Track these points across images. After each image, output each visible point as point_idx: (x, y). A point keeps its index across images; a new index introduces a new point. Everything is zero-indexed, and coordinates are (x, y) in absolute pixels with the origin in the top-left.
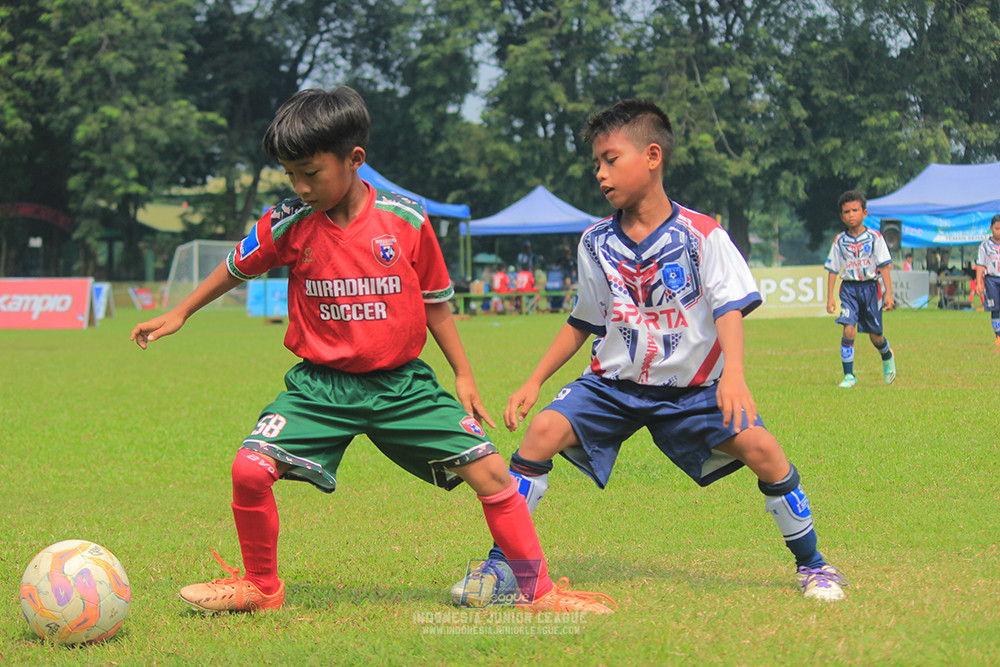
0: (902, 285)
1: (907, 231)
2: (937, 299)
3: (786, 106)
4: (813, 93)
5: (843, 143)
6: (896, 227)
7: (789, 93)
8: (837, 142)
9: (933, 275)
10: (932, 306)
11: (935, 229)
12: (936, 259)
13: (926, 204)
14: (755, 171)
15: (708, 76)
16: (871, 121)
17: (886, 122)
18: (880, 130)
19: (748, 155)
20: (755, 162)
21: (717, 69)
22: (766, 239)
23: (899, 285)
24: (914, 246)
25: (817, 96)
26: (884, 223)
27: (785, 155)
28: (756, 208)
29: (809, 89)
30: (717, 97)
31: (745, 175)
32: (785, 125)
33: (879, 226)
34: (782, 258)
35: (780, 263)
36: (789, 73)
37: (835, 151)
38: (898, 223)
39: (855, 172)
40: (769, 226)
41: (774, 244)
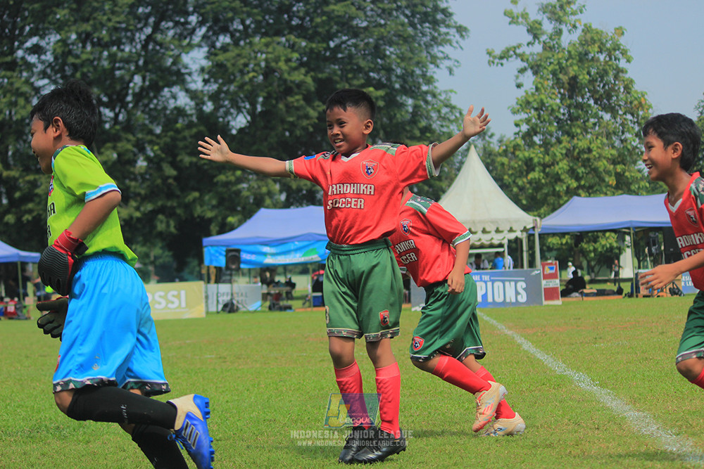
0: (242, 295)
1: (244, 256)
2: (268, 304)
3: (160, 169)
4: (179, 158)
5: (201, 195)
6: (237, 254)
7: (161, 160)
8: (196, 194)
9: (265, 286)
10: (264, 309)
11: (265, 254)
12: (266, 276)
13: (258, 237)
14: (138, 214)
15: (102, 150)
16: (222, 178)
17: (232, 178)
18: (227, 184)
19: (133, 204)
20: (137, 209)
21: (109, 145)
22: (145, 264)
23: (240, 294)
24: (251, 267)
25: (181, 161)
26: (228, 251)
27: (160, 203)
28: (137, 243)
29: (175, 156)
30: (110, 164)
31: (131, 218)
32: (159, 181)
33: (224, 253)
34: (156, 278)
35: (155, 281)
36: (162, 145)
37: (195, 200)
38: (238, 251)
39: (209, 214)
40: (147, 255)
41: (151, 268)
